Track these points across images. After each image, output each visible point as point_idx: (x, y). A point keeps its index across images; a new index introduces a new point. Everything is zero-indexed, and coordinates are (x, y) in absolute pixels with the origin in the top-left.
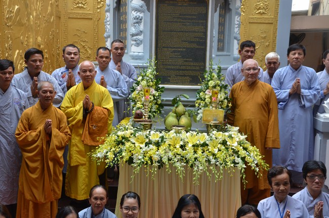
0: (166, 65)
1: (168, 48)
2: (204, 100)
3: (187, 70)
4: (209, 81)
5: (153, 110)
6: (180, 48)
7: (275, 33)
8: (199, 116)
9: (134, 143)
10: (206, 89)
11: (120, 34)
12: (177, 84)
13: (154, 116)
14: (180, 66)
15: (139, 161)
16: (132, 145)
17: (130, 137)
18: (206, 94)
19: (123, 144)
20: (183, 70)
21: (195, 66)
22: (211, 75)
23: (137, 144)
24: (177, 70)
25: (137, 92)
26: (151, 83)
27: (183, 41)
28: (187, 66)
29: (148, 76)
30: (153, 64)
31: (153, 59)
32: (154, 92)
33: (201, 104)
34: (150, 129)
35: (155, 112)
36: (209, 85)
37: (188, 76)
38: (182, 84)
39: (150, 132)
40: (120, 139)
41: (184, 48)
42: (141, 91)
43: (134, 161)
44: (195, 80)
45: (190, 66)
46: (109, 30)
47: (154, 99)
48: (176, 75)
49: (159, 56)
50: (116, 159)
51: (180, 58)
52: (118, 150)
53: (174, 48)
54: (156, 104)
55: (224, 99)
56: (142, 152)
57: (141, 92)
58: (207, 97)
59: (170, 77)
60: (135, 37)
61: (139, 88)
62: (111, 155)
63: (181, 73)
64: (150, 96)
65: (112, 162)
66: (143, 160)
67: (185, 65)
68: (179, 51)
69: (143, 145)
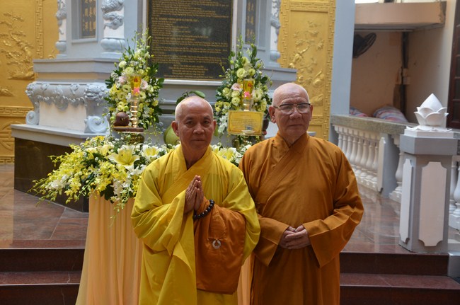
0: (166, 45)
1: (168, 16)
2: (230, 100)
3: (201, 55)
4: (236, 69)
5: (145, 116)
6: (188, 17)
7: (331, 28)
8: (222, 127)
9: (116, 164)
10: (233, 84)
11: (83, 12)
12: (184, 77)
13: (147, 125)
14: (189, 47)
15: (124, 191)
16: (111, 165)
17: (108, 154)
18: (232, 90)
19: (96, 165)
20: (193, 54)
21: (215, 48)
22: (241, 60)
23: (119, 166)
24: (184, 54)
25: (119, 85)
26: (142, 72)
27: (193, 6)
28: (200, 47)
29: (136, 60)
30: (144, 40)
31: (145, 33)
32: (147, 86)
33: (225, 107)
34: (142, 142)
35: (148, 119)
36: (238, 75)
37: (202, 64)
38: (193, 78)
39: (141, 146)
40: (91, 156)
41: (195, 18)
42: (126, 83)
43: (115, 193)
44: (214, 71)
45: (205, 47)
46: (64, 6)
47: (148, 97)
48: (183, 63)
49: (154, 31)
50: (84, 188)
51: (190, 34)
52: (87, 174)
53: (179, 17)
54: (151, 106)
55: (262, 99)
56: (129, 177)
57: (124, 86)
58: (234, 94)
59: (172, 65)
60: (110, 14)
61: (121, 79)
62: (75, 183)
63: (191, 59)
64: (141, 93)
65: (77, 194)
66: (130, 190)
67: (196, 47)
68: (186, 24)
69: (131, 167)
